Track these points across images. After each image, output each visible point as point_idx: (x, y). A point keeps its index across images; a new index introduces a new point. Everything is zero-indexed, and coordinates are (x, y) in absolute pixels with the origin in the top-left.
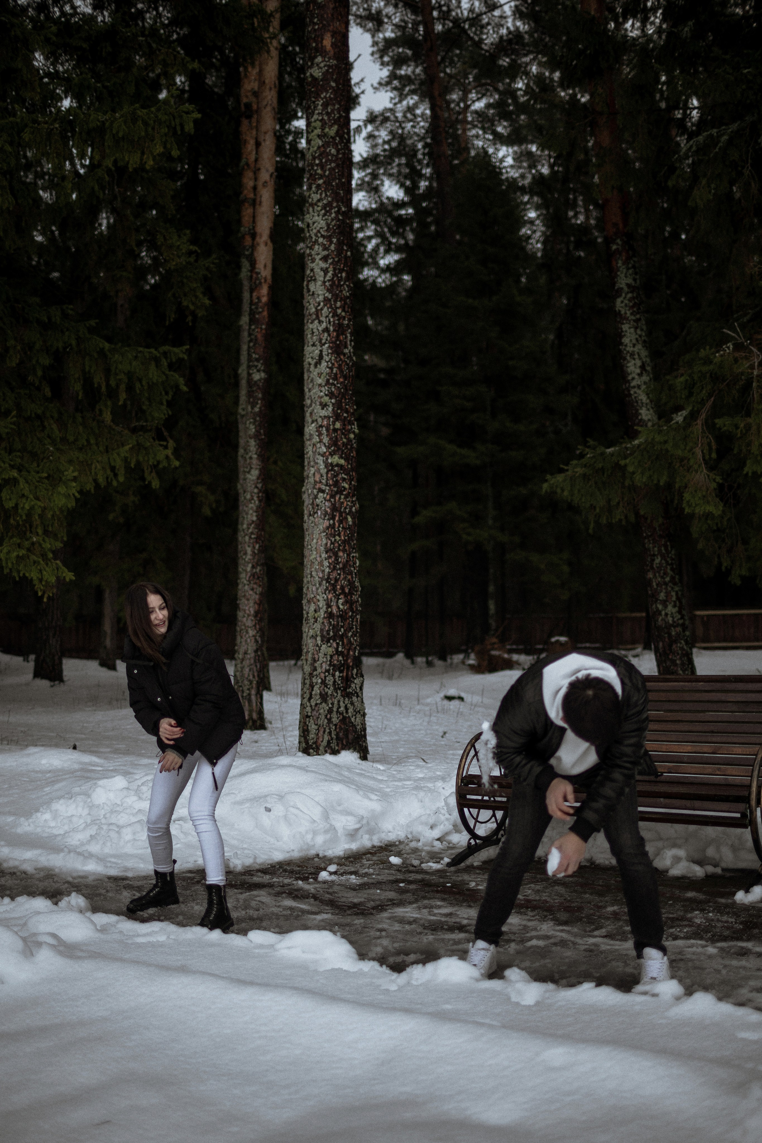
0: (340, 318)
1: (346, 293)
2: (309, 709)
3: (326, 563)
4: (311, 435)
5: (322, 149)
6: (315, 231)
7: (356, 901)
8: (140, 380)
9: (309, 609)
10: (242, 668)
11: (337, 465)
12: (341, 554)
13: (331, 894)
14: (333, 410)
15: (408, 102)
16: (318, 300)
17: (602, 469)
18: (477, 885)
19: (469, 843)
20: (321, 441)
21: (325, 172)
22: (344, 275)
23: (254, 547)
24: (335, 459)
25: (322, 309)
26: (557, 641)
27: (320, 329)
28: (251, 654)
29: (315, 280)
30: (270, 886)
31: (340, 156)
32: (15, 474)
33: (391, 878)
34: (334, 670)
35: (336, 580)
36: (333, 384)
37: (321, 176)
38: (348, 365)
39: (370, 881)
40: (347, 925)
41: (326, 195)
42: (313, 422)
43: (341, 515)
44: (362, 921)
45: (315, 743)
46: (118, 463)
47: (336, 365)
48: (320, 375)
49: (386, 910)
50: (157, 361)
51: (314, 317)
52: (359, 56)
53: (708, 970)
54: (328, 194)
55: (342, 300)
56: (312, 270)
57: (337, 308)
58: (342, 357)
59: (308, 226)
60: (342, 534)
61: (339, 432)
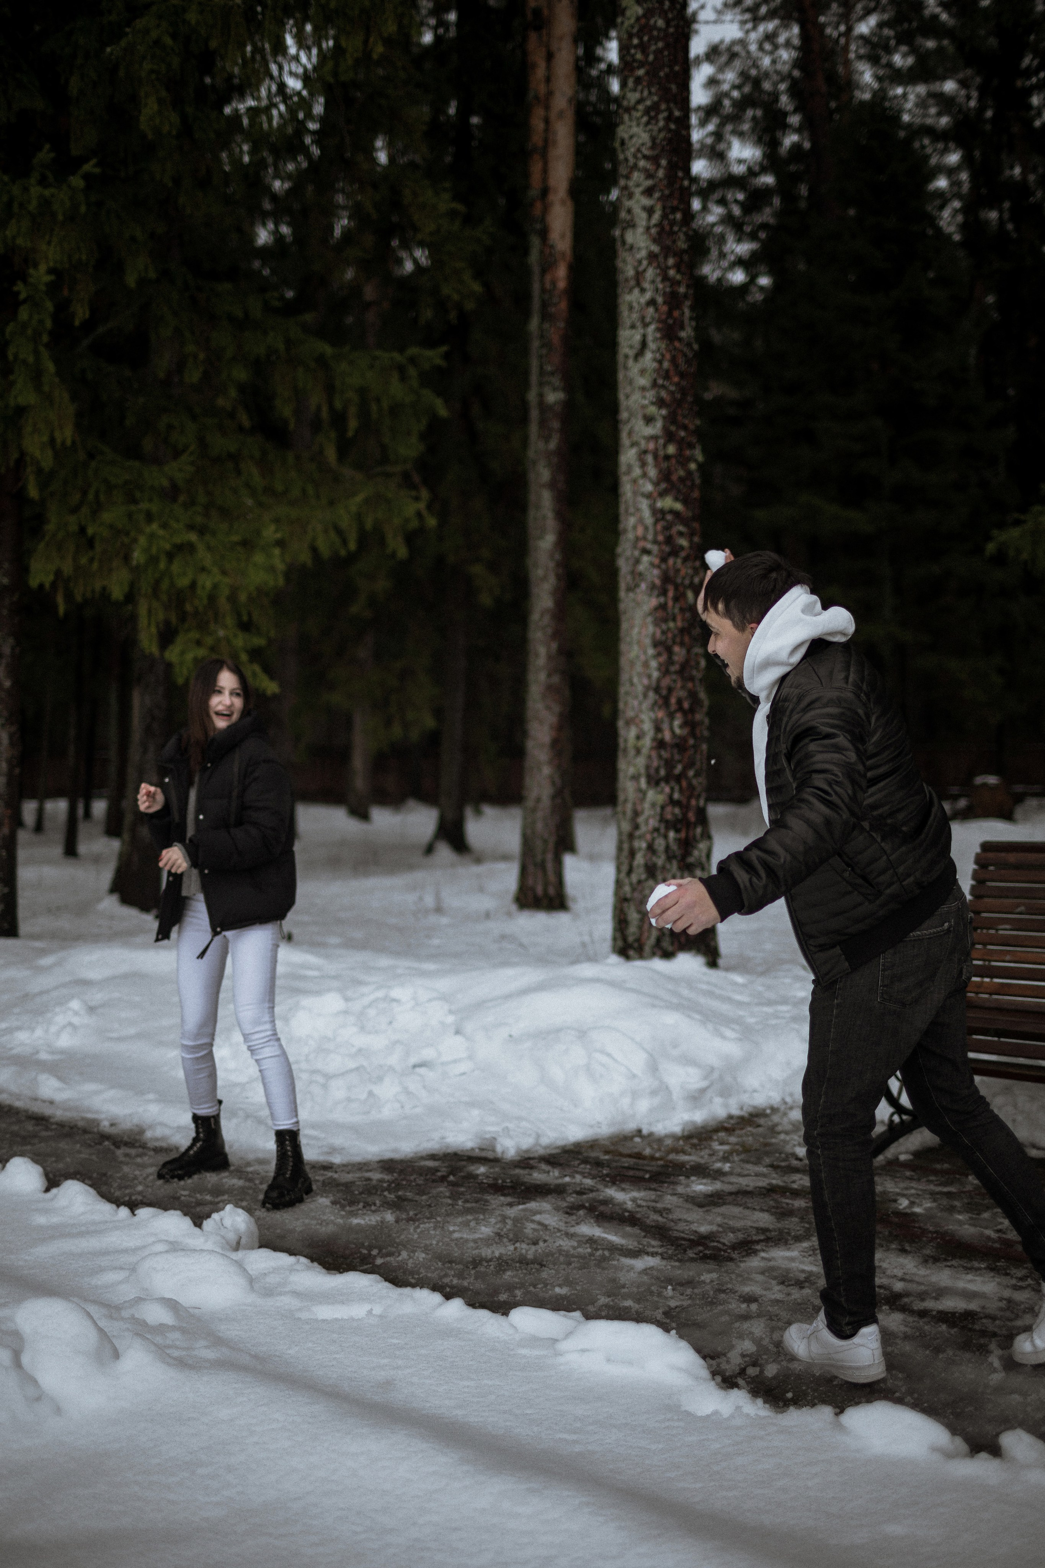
0: (674, 283)
1: (682, 245)
2: (627, 889)
3: (654, 664)
4: (630, 467)
5: (643, 21)
6: (632, 150)
8: (378, 400)
9: (628, 735)
10: (533, 821)
11: (672, 511)
12: (676, 649)
14: (664, 427)
15: (766, 28)
16: (639, 256)
18: (912, 1204)
19: (891, 1121)
20: (645, 475)
21: (647, 55)
22: (679, 216)
24: (668, 503)
25: (645, 271)
26: (985, 785)
27: (643, 300)
28: (546, 802)
29: (633, 227)
31: (671, 30)
32: (193, 537)
33: (761, 1184)
34: (667, 828)
35: (670, 690)
36: (663, 386)
37: (642, 64)
38: (685, 355)
39: (728, 1188)
40: (690, 1283)
41: (650, 93)
42: (632, 445)
43: (676, 588)
44: (714, 1275)
45: (638, 940)
46: (345, 522)
47: (668, 356)
48: (643, 372)
49: (755, 1252)
50: (401, 370)
51: (632, 283)
54: (653, 90)
55: (675, 255)
56: (629, 211)
57: (668, 268)
58: (677, 344)
59: (623, 143)
60: (679, 618)
61: (674, 461)
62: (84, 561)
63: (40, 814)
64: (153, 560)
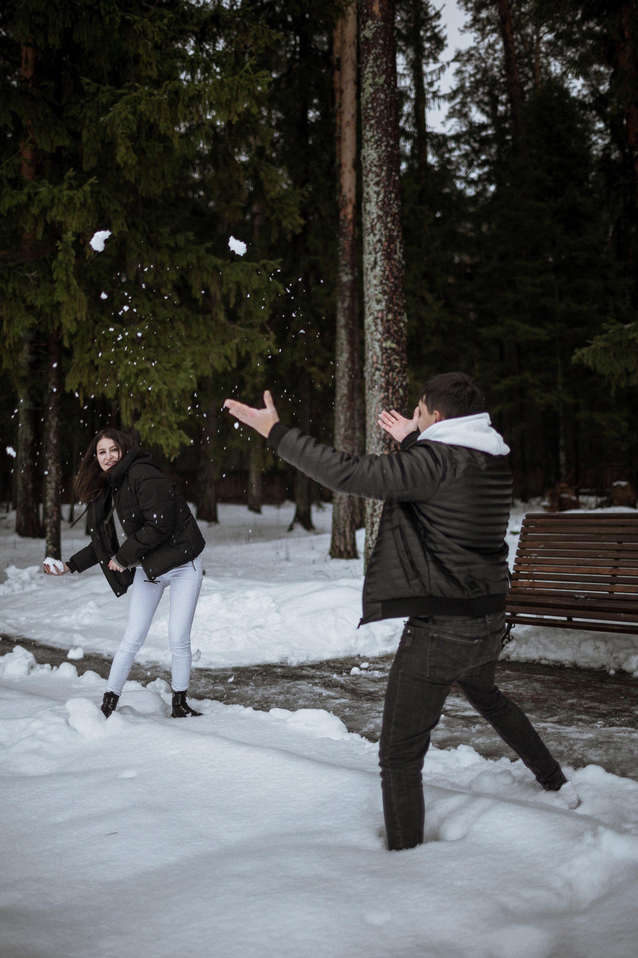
0: (390, 230)
1: (395, 210)
4: (369, 326)
5: (373, 95)
6: (369, 162)
7: (371, 690)
8: (246, 288)
10: (339, 510)
11: (390, 348)
13: (355, 684)
14: (386, 305)
15: (489, 41)
16: (372, 217)
17: (620, 343)
20: (377, 330)
21: (376, 113)
22: (393, 195)
23: (346, 415)
24: (388, 344)
25: (376, 224)
26: (619, 486)
27: (375, 240)
29: (370, 201)
30: (313, 677)
31: (388, 99)
36: (386, 284)
37: (373, 118)
38: (397, 267)
40: (358, 708)
41: (377, 132)
42: (371, 315)
43: (394, 387)
46: (230, 353)
47: (388, 268)
48: (375, 277)
50: (258, 272)
51: (370, 231)
52: (444, 5)
53: (623, 750)
54: (379, 131)
55: (391, 216)
56: (368, 194)
57: (387, 223)
58: (393, 262)
59: (364, 158)
60: (395, 403)
61: (391, 322)
62: (93, 378)
63: (72, 511)
64: (128, 378)
